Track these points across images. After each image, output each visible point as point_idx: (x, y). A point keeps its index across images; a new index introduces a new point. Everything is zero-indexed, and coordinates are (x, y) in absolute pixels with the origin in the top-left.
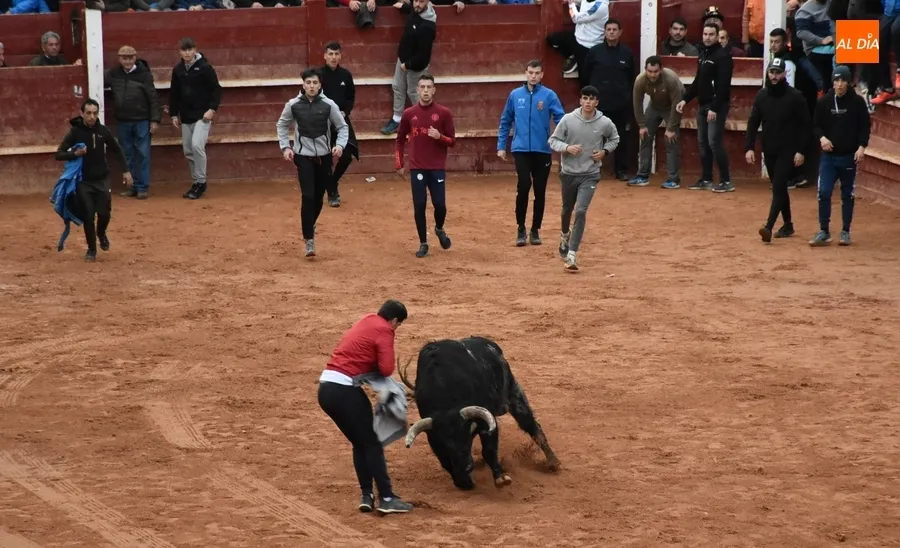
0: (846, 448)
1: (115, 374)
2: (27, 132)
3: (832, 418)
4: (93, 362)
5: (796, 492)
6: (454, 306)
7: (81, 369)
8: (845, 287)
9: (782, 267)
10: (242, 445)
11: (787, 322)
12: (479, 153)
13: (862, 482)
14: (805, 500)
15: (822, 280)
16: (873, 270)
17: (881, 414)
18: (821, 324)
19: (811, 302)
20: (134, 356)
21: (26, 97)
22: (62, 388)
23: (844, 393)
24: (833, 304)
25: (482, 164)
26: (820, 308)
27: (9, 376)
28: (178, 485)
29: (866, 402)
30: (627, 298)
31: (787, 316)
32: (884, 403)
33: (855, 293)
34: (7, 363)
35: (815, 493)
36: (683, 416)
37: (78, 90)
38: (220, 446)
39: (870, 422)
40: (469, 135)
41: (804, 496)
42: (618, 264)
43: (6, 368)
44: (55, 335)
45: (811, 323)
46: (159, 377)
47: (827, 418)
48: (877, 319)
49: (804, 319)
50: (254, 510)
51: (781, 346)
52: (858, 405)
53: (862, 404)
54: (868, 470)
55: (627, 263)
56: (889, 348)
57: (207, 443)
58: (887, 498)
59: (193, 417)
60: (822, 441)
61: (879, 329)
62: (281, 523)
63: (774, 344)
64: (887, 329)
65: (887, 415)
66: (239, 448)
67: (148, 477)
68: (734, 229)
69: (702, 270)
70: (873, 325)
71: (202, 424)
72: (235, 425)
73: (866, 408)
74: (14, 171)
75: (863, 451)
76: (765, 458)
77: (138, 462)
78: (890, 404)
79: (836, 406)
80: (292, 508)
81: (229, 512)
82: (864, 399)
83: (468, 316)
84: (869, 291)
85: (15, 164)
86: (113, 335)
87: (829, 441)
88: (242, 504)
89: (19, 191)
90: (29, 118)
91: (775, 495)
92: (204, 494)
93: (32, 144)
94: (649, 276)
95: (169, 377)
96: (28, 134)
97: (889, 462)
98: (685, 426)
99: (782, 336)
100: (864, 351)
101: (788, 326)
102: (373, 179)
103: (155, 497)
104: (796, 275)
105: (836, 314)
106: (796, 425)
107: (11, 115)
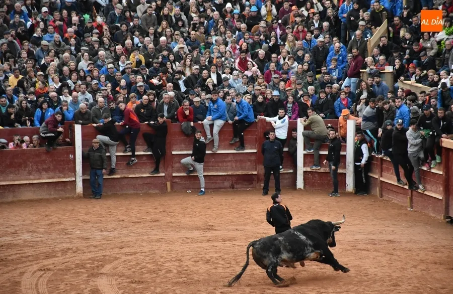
1: (87, 271)
2: (51, 173)
4: (77, 266)
6: (223, 243)
7: (73, 269)
8: (381, 236)
11: (358, 250)
12: (232, 181)
15: (372, 233)
16: (392, 229)
17: (398, 288)
18: (372, 250)
19: (367, 242)
22: (65, 277)
23: (382, 279)
24: (376, 242)
25: (234, 185)
26: (371, 244)
27: (44, 272)
29: (392, 283)
31: (358, 248)
32: (399, 283)
33: (385, 238)
34: (42, 267)
37: (71, 156)
40: (228, 174)
43: (42, 269)
44: (62, 255)
45: (368, 250)
46: (105, 272)
48: (394, 249)
49: (365, 249)
51: (356, 259)
52: (387, 284)
53: (390, 283)
56: (399, 261)
59: (119, 288)
61: (395, 253)
63: (353, 258)
64: (398, 253)
65: (400, 288)
70: (393, 251)
71: (122, 291)
72: (136, 291)
73: (391, 285)
74: (45, 189)
78: (401, 284)
83: (229, 247)
84: (391, 237)
89: (47, 197)
90: (52, 167)
93: (53, 178)
95: (108, 272)
96: (51, 174)
99: (356, 256)
100: (389, 262)
101: (358, 251)
102: (190, 191)
105: (378, 247)
106: (363, 292)
107: (45, 166)
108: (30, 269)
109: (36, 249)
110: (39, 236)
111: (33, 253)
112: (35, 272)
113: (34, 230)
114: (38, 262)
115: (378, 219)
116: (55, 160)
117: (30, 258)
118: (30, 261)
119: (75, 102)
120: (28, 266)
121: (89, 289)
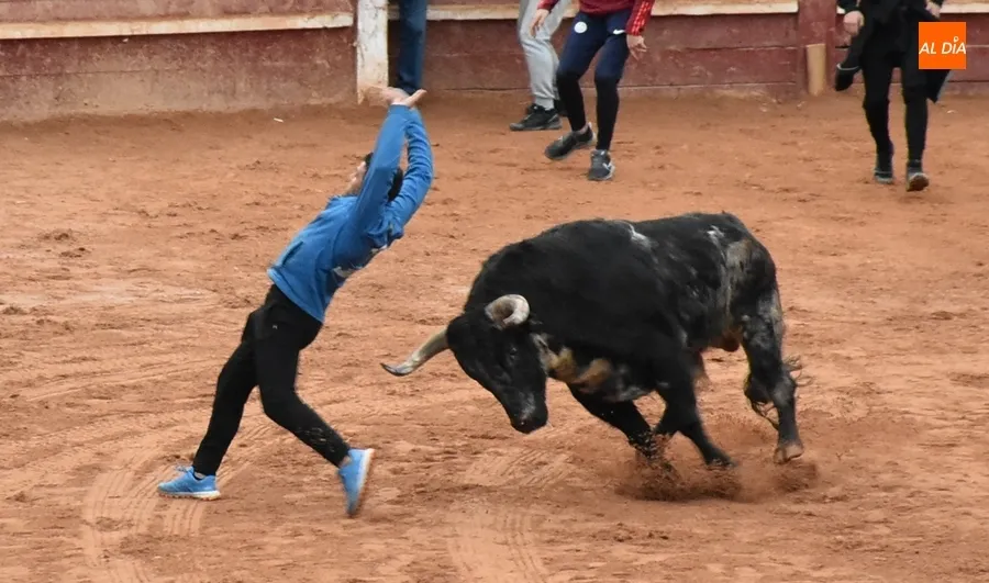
1: (395, 472)
20: (433, 437)
22: (288, 497)
59: (548, 562)
74: (209, 64)
85: (211, 51)
86: (393, 393)
89: (217, 104)
108: (127, 455)
109: (155, 359)
110: (172, 292)
111: (140, 377)
112: (149, 468)
113: (152, 264)
114: (165, 418)
117: (130, 401)
118: (126, 414)
120: (115, 438)
121: (405, 559)
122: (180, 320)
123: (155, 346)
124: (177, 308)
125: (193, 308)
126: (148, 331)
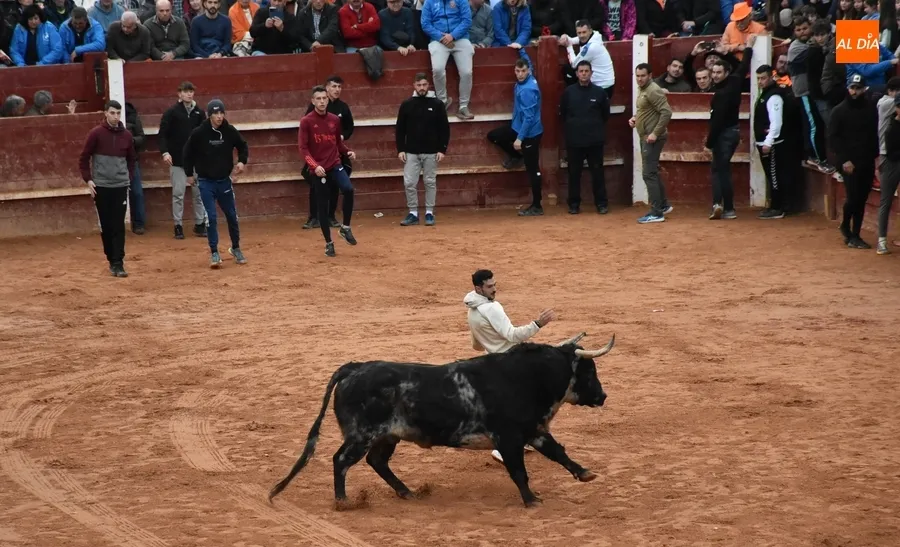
0: (839, 462)
1: (143, 403)
2: (54, 176)
3: (824, 434)
4: (122, 391)
5: (792, 505)
7: (111, 398)
8: (833, 309)
9: (773, 291)
10: (265, 468)
11: (779, 343)
12: (480, 188)
13: (856, 493)
14: (801, 512)
15: (812, 302)
16: (859, 292)
17: (872, 429)
18: (811, 344)
19: (801, 324)
20: (161, 385)
21: (54, 144)
22: (93, 417)
23: (836, 410)
24: (822, 324)
25: (484, 197)
26: (810, 329)
27: (45, 406)
28: (206, 506)
29: (858, 418)
30: (625, 323)
31: (779, 338)
32: (875, 418)
33: (843, 314)
34: (42, 394)
35: (811, 505)
36: (682, 434)
38: (245, 469)
39: (862, 436)
40: (471, 171)
41: (800, 507)
42: (616, 291)
43: (42, 399)
44: (87, 367)
45: (802, 344)
46: (186, 405)
47: (819, 433)
48: (864, 339)
49: (796, 340)
50: (280, 529)
51: (775, 366)
52: (848, 421)
53: (854, 419)
54: (860, 481)
55: (624, 289)
56: (877, 366)
57: (231, 466)
58: (880, 509)
59: (218, 442)
60: (816, 455)
61: (867, 348)
62: (304, 541)
63: (765, 363)
64: (875, 348)
65: (877, 429)
66: (262, 471)
67: (178, 499)
68: (725, 256)
69: (695, 295)
70: (861, 345)
71: (227, 449)
72: (258, 449)
73: (857, 423)
74: (44, 213)
75: (856, 464)
76: (762, 472)
77: (167, 485)
78: (879, 419)
79: (829, 421)
80: (313, 527)
81: (254, 532)
82: (855, 415)
84: (856, 312)
85: (45, 206)
86: (141, 366)
87: (822, 455)
88: (267, 524)
89: (49, 231)
90: (57, 162)
91: (773, 508)
92: (231, 514)
93: (60, 187)
94: (645, 301)
95: (195, 405)
96: (55, 178)
97: (880, 474)
98: (684, 443)
99: (773, 356)
100: (853, 370)
101: (780, 346)
102: (381, 214)
103: (184, 518)
104: (786, 297)
105: (824, 334)
106: (790, 440)
107: (40, 160)
108: (13, 401)
109: (26, 354)
110: (31, 322)
111: (18, 364)
112: (25, 406)
113: (20, 309)
114: (31, 383)
115: (825, 269)
116: (65, 145)
117: (13, 375)
118: (12, 382)
119: (107, 7)
120: (8, 393)
121: (151, 444)
122: (37, 335)
123: (25, 349)
124: (34, 330)
125: (43, 329)
126: (22, 341)
